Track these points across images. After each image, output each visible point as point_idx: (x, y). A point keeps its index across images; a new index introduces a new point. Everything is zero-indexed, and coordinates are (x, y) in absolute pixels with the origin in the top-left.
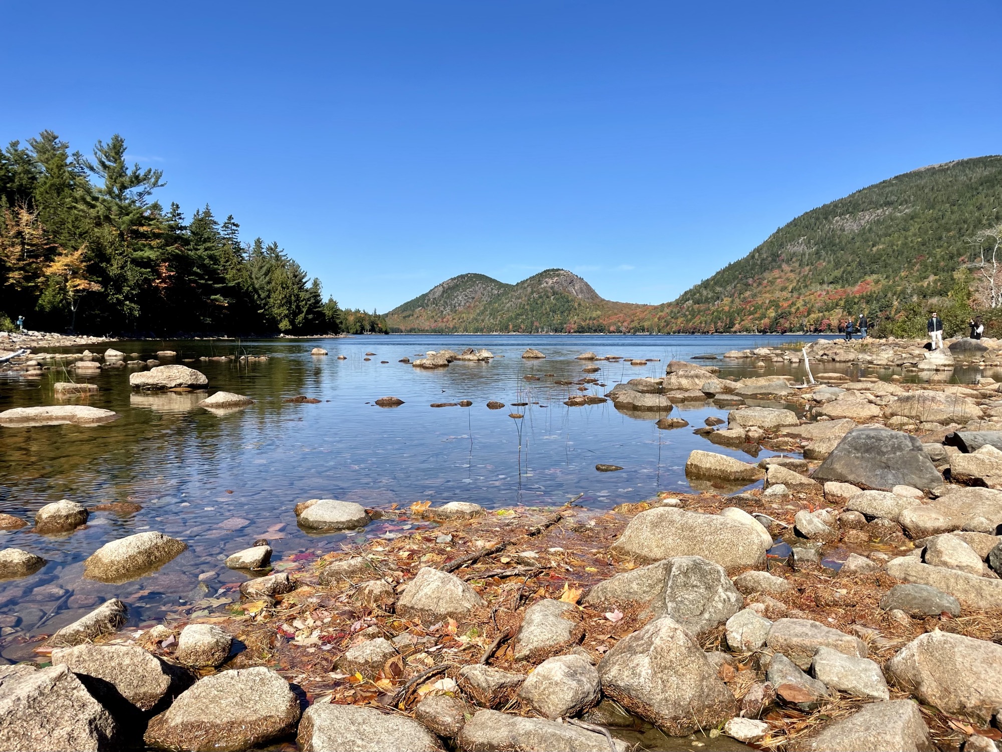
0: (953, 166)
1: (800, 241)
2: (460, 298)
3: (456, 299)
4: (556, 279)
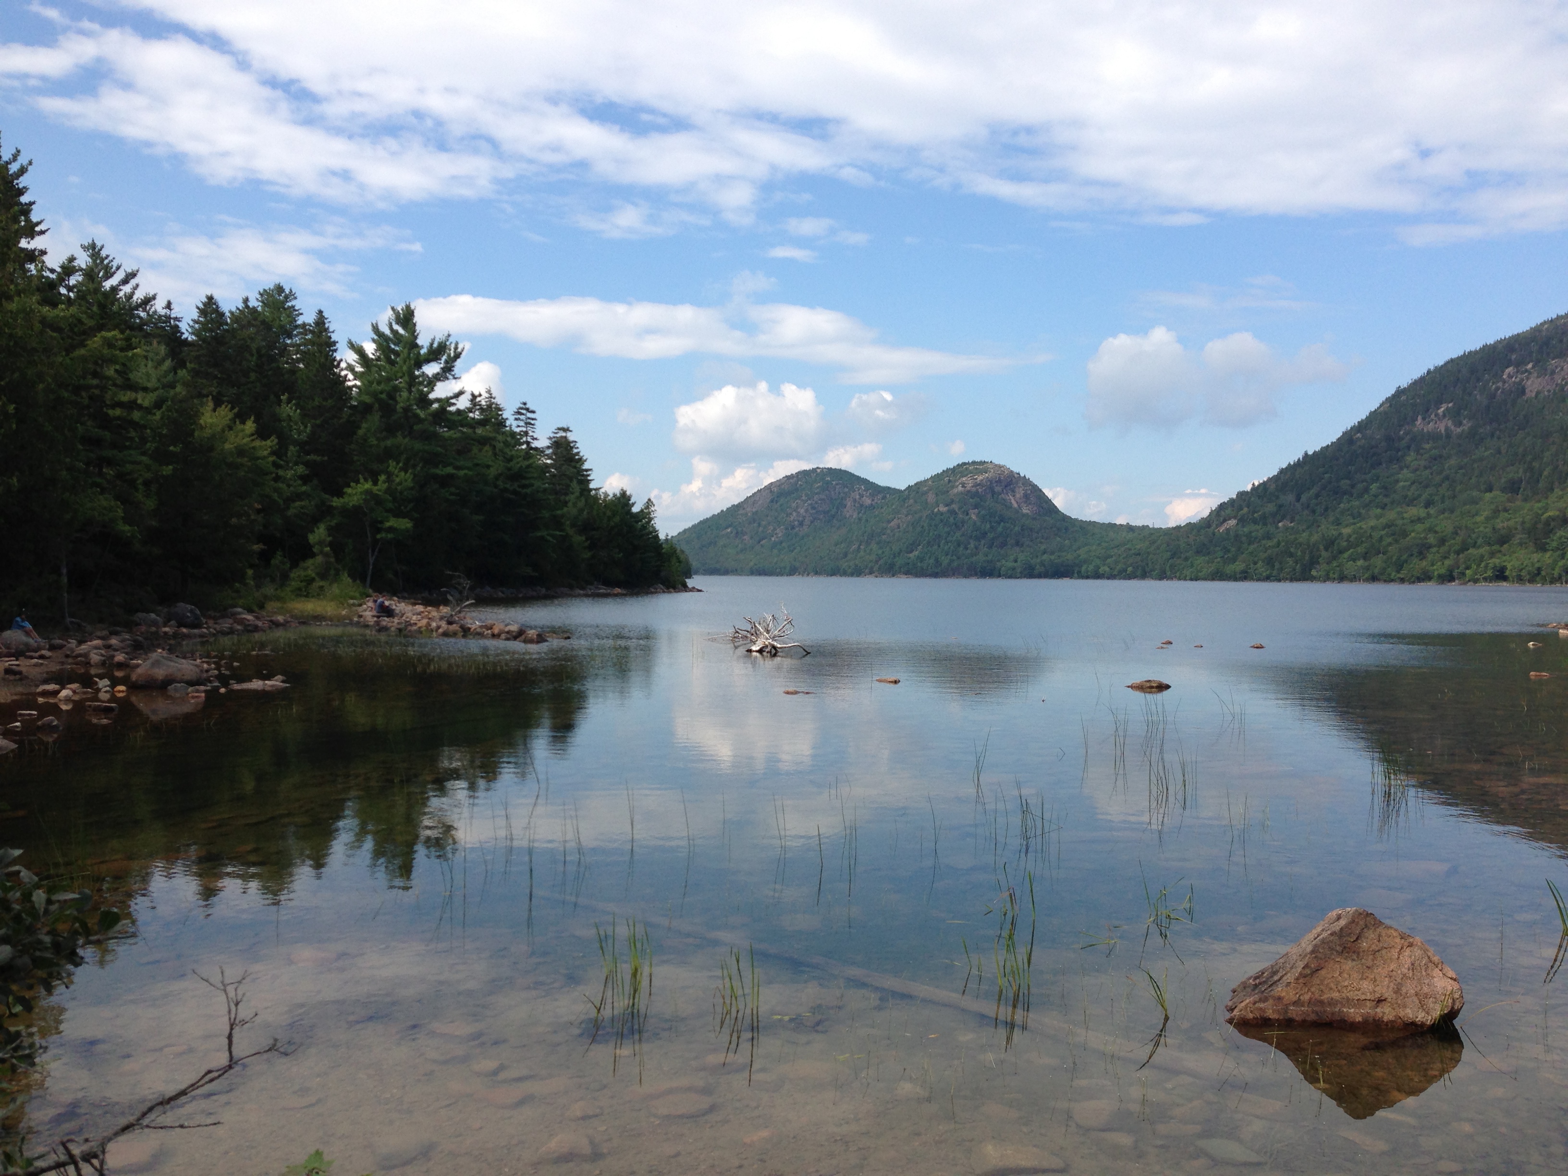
1: (1441, 411)
2: (802, 511)
3: (794, 514)
4: (980, 478)
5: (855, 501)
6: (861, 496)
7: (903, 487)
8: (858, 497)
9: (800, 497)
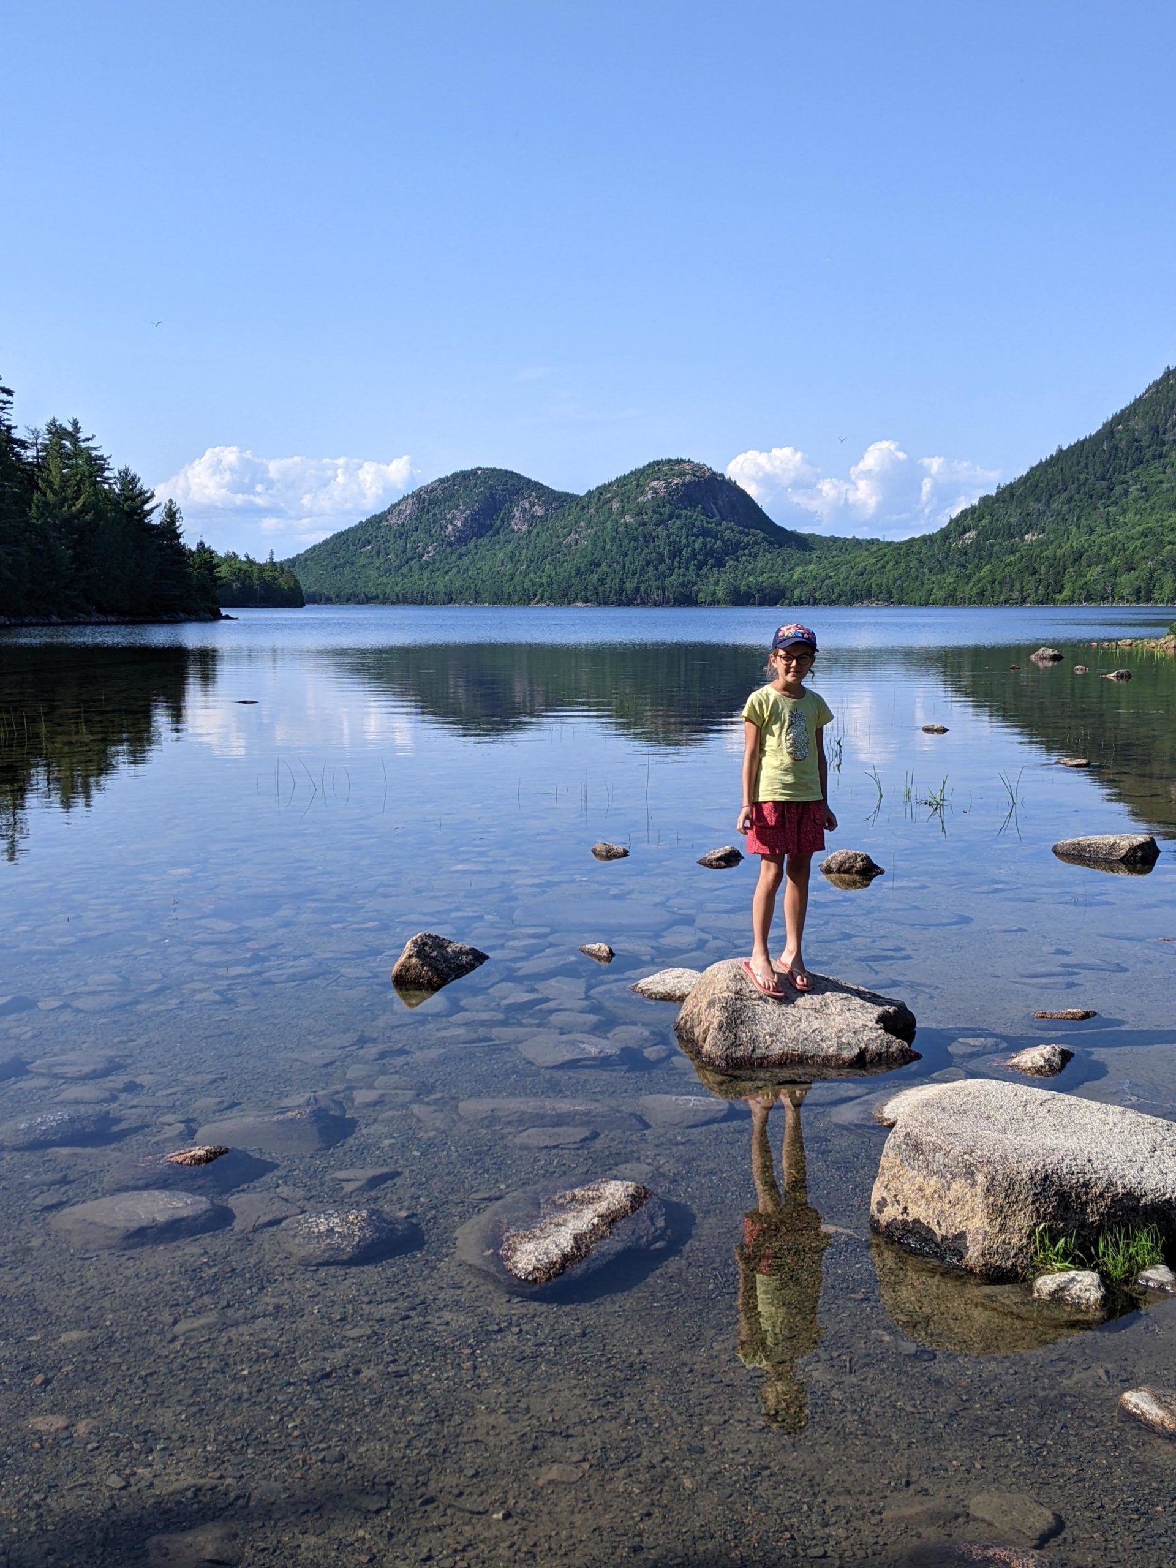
2: (459, 524)
3: (450, 527)
4: (676, 481)
5: (524, 510)
6: (532, 505)
7: (582, 493)
8: (527, 506)
9: (457, 506)
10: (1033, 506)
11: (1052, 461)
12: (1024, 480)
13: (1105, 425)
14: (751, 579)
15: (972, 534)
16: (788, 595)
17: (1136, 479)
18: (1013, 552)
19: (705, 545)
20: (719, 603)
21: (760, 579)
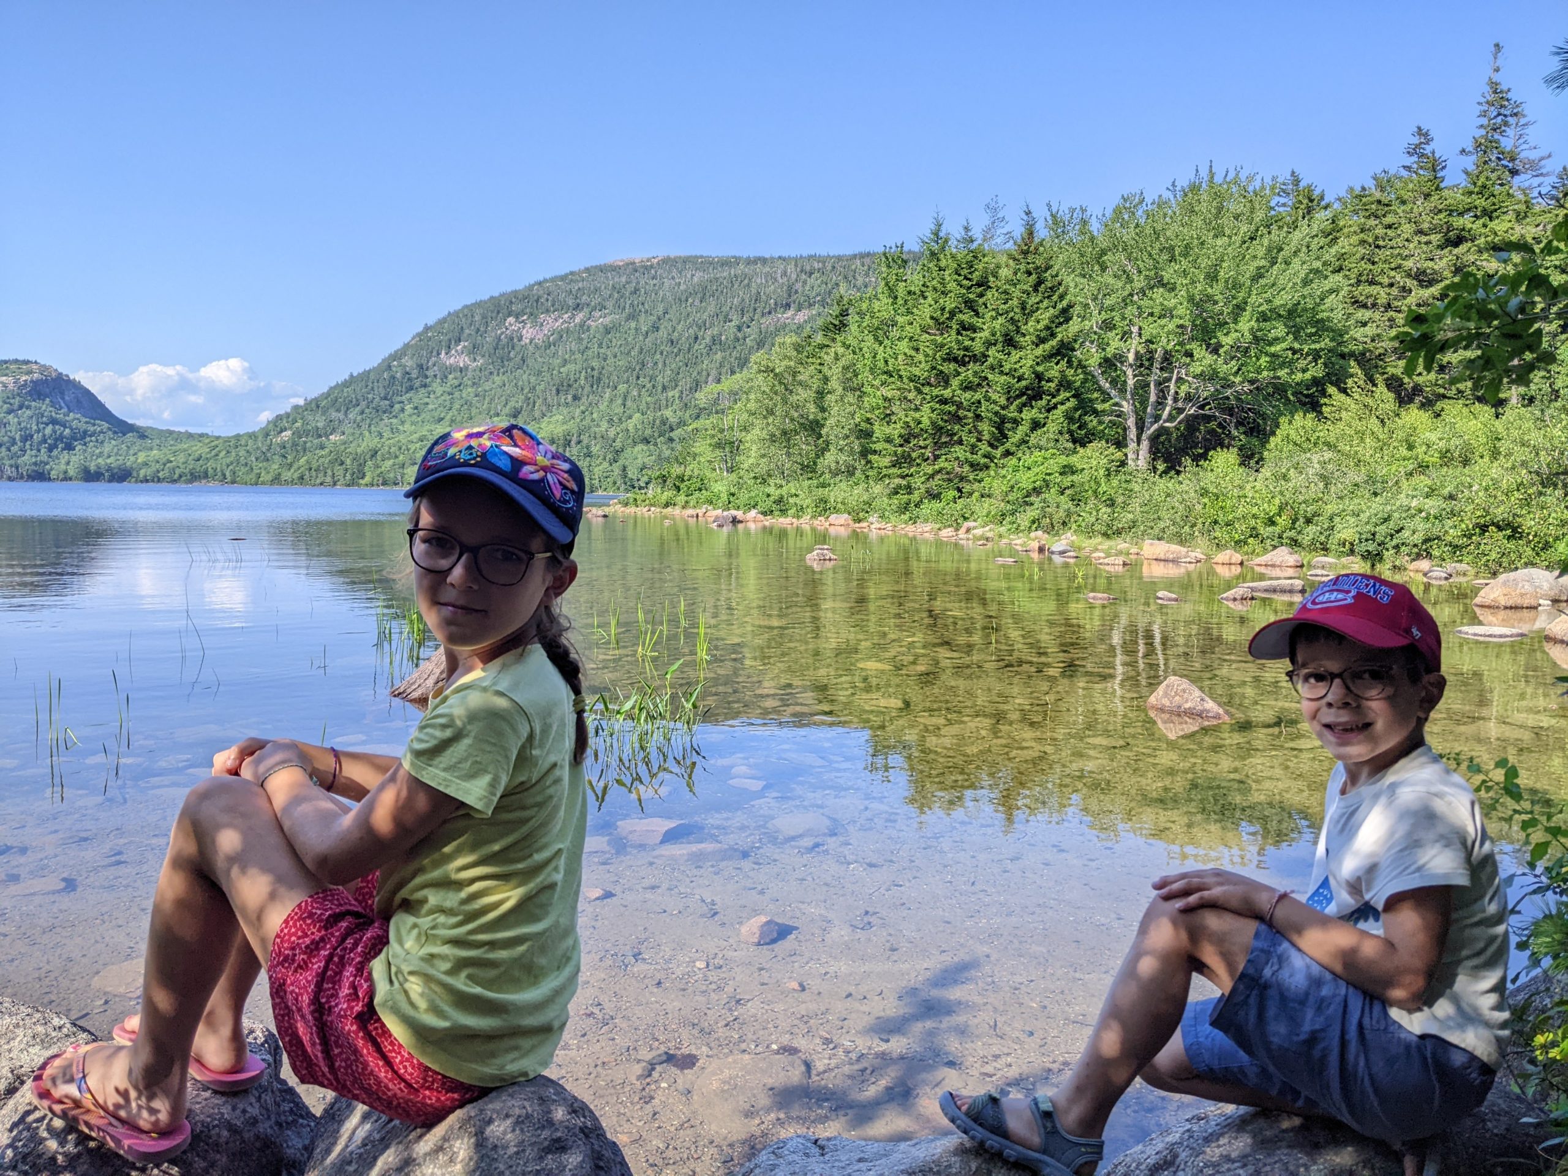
0: (658, 263)
1: (459, 348)
4: (24, 378)
10: (334, 415)
11: (346, 384)
12: (326, 396)
13: (383, 360)
14: (100, 460)
15: (289, 433)
16: (135, 474)
17: (410, 400)
18: (322, 447)
19: (54, 432)
20: (71, 479)
21: (109, 461)
